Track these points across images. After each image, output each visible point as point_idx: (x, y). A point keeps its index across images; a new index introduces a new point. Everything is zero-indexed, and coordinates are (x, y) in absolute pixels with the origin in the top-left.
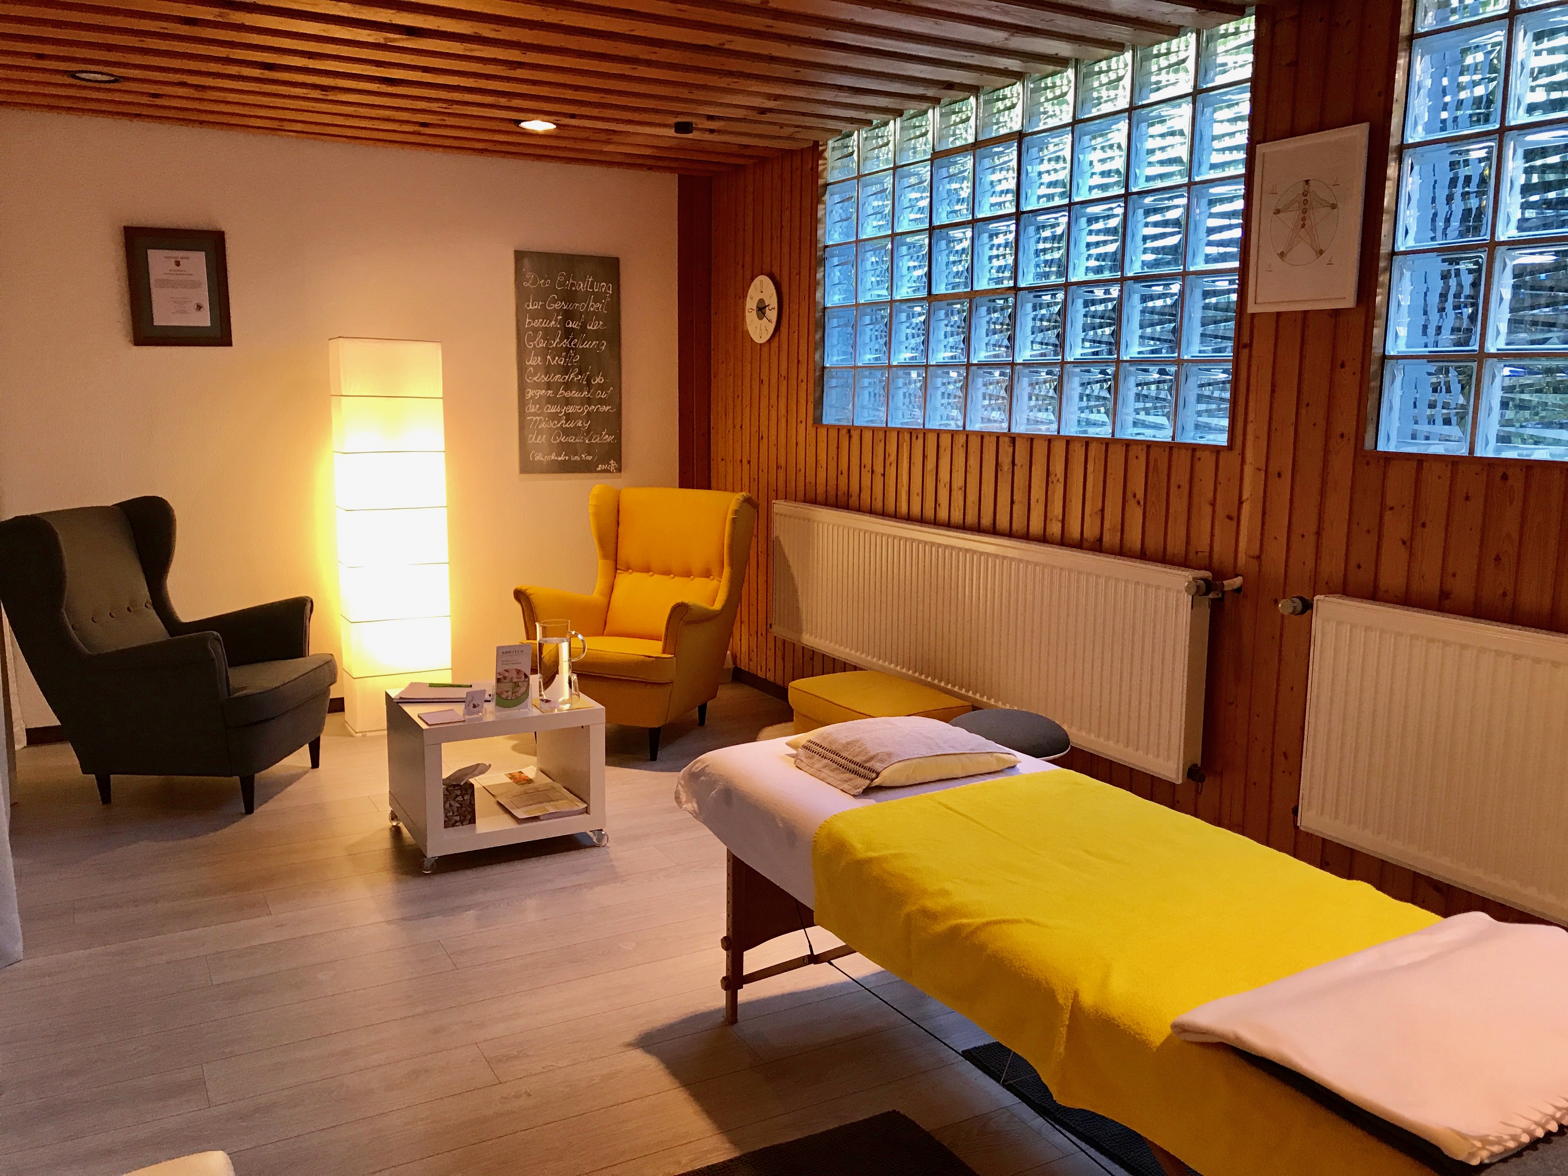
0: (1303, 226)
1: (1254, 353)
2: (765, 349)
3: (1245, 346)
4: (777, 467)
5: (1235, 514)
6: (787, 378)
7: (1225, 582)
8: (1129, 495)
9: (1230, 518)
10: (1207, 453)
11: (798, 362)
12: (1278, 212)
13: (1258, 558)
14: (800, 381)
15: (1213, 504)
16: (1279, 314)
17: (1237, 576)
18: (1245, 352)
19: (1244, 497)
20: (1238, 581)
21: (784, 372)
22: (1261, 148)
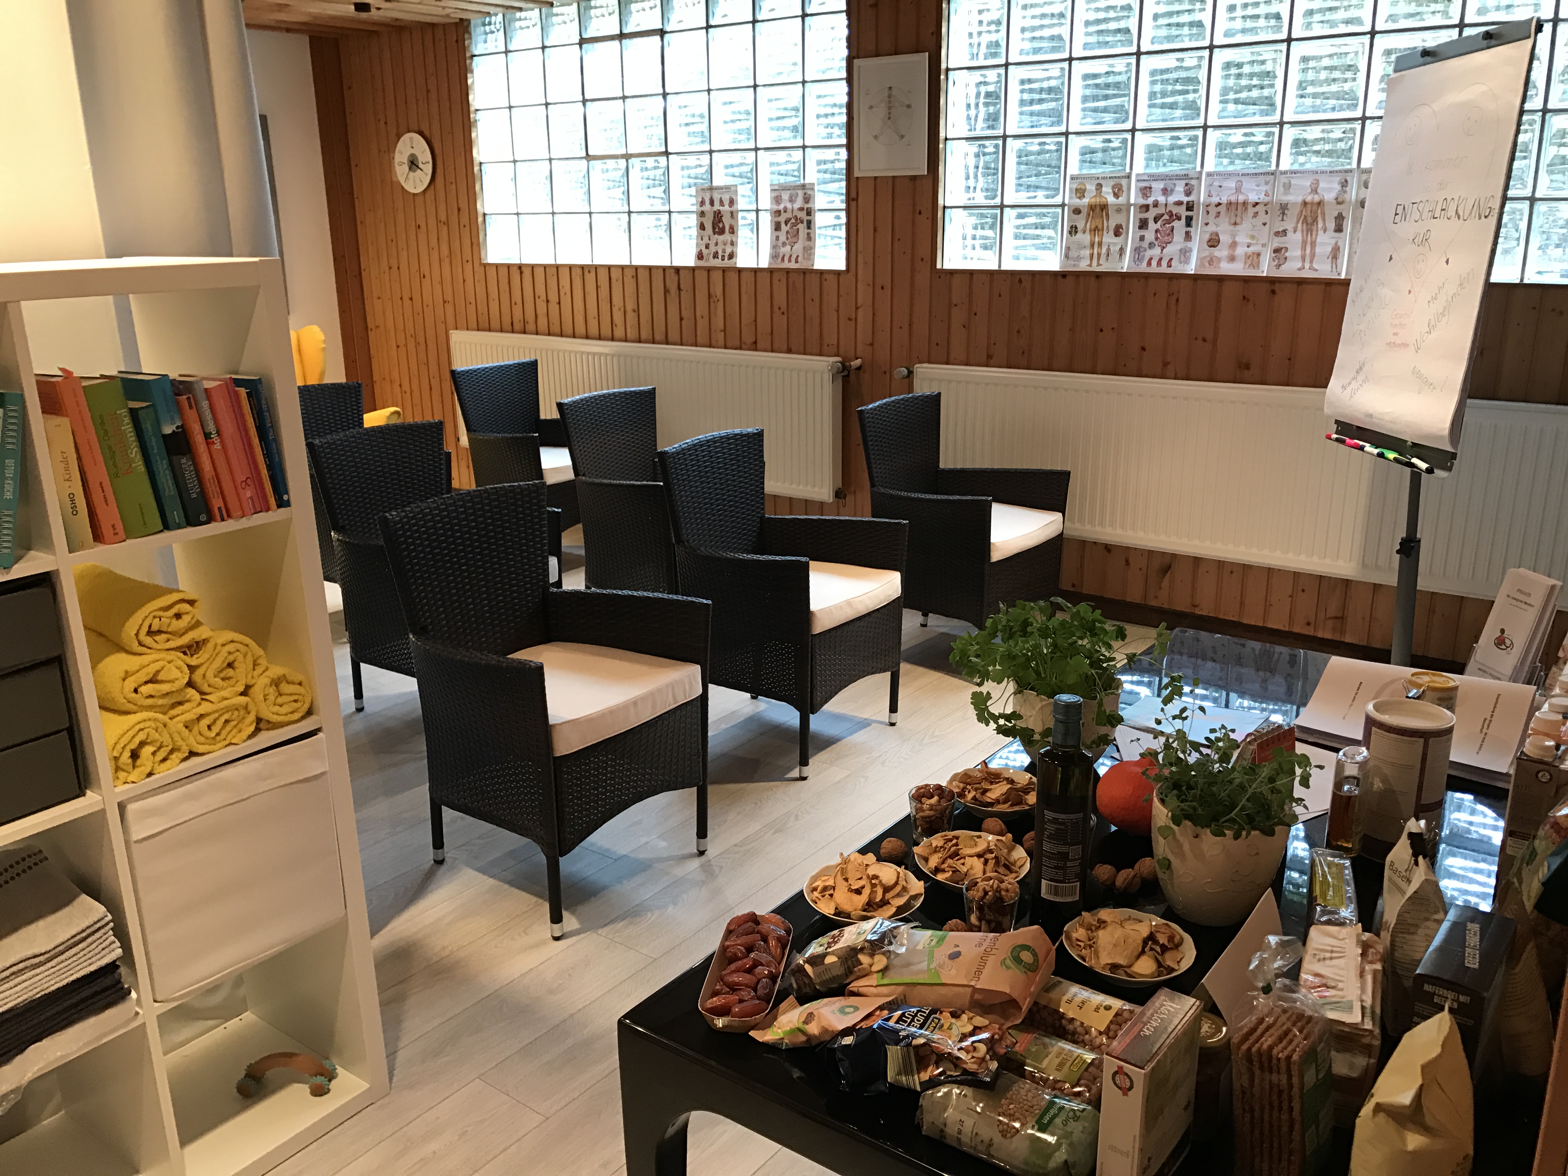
0: (889, 118)
1: (859, 204)
2: (419, 201)
3: (853, 200)
4: (445, 302)
5: (853, 317)
6: (447, 223)
7: (852, 363)
8: (776, 309)
9: (850, 319)
10: (832, 276)
11: (459, 209)
12: (871, 107)
13: (872, 345)
14: (462, 226)
15: (838, 311)
16: (876, 178)
17: (857, 358)
18: (853, 204)
19: (859, 304)
20: (858, 362)
21: (443, 218)
22: (856, 61)
